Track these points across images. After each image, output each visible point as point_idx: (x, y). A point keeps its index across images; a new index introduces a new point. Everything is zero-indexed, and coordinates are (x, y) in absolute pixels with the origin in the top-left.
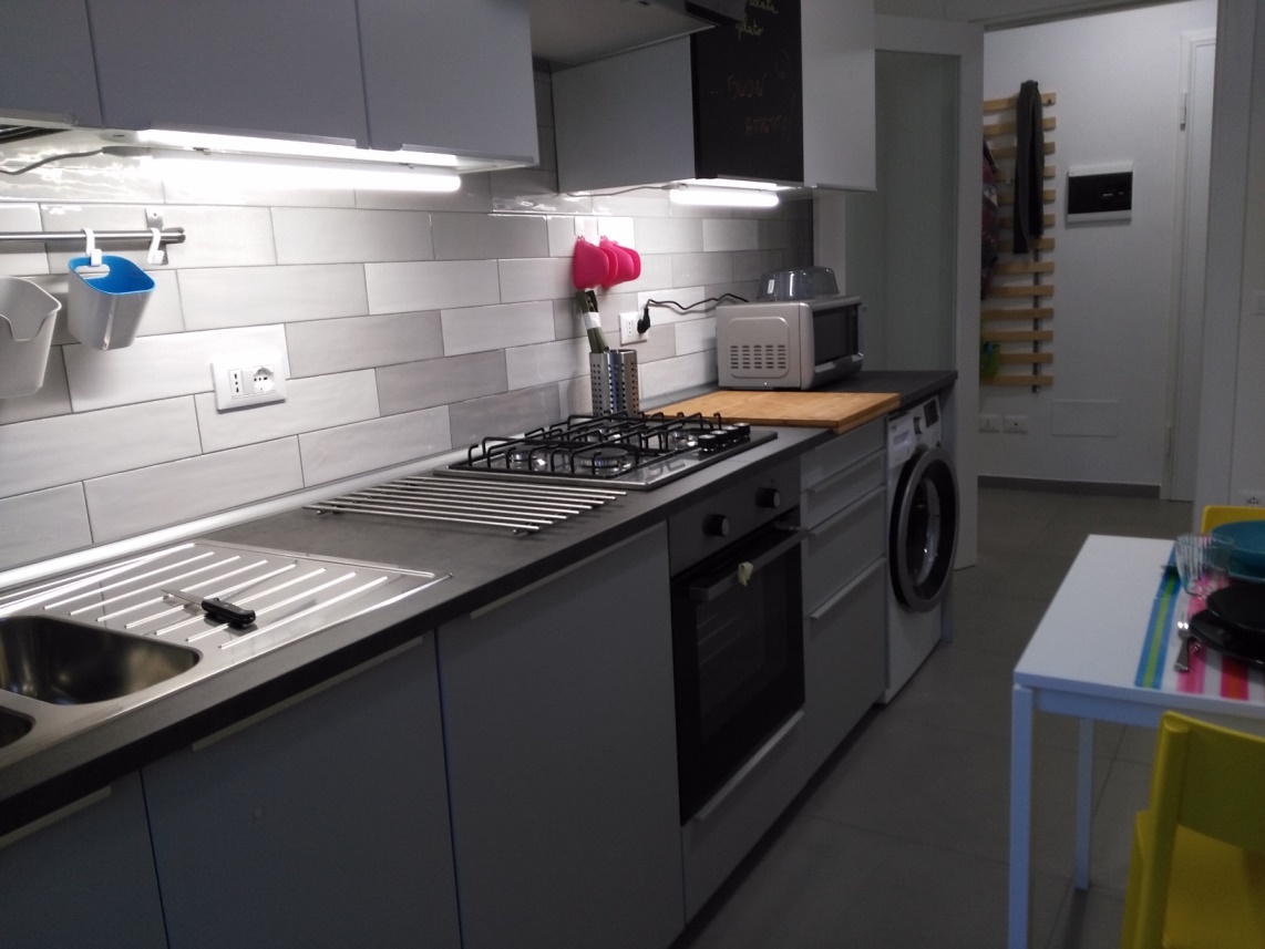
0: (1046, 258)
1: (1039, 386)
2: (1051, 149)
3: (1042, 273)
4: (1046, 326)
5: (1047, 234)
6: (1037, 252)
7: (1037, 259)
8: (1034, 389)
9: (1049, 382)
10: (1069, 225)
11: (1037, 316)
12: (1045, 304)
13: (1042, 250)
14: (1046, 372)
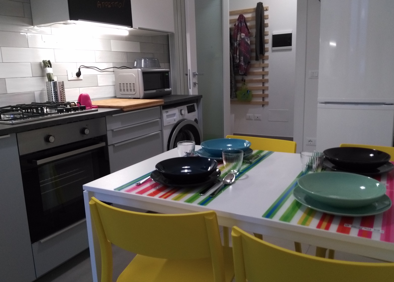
0: (266, 62)
1: (265, 105)
2: (267, 25)
3: (265, 67)
4: (266, 85)
5: (266, 54)
6: (263, 60)
7: (263, 63)
8: (263, 105)
9: (267, 103)
10: (273, 51)
11: (263, 82)
12: (266, 78)
13: (265, 59)
14: (266, 100)
